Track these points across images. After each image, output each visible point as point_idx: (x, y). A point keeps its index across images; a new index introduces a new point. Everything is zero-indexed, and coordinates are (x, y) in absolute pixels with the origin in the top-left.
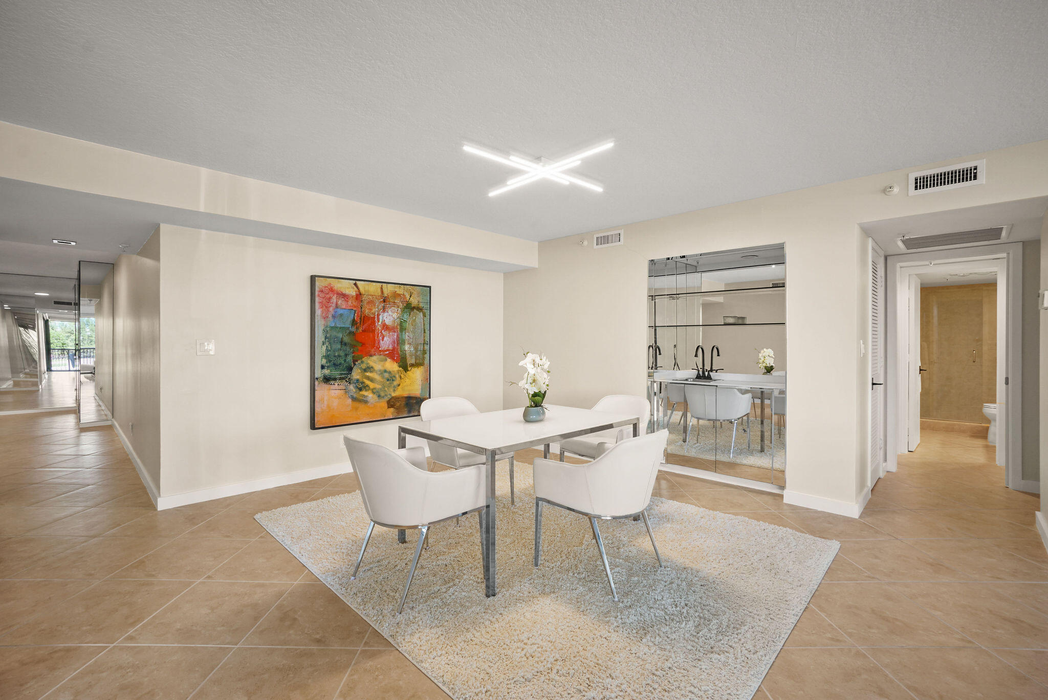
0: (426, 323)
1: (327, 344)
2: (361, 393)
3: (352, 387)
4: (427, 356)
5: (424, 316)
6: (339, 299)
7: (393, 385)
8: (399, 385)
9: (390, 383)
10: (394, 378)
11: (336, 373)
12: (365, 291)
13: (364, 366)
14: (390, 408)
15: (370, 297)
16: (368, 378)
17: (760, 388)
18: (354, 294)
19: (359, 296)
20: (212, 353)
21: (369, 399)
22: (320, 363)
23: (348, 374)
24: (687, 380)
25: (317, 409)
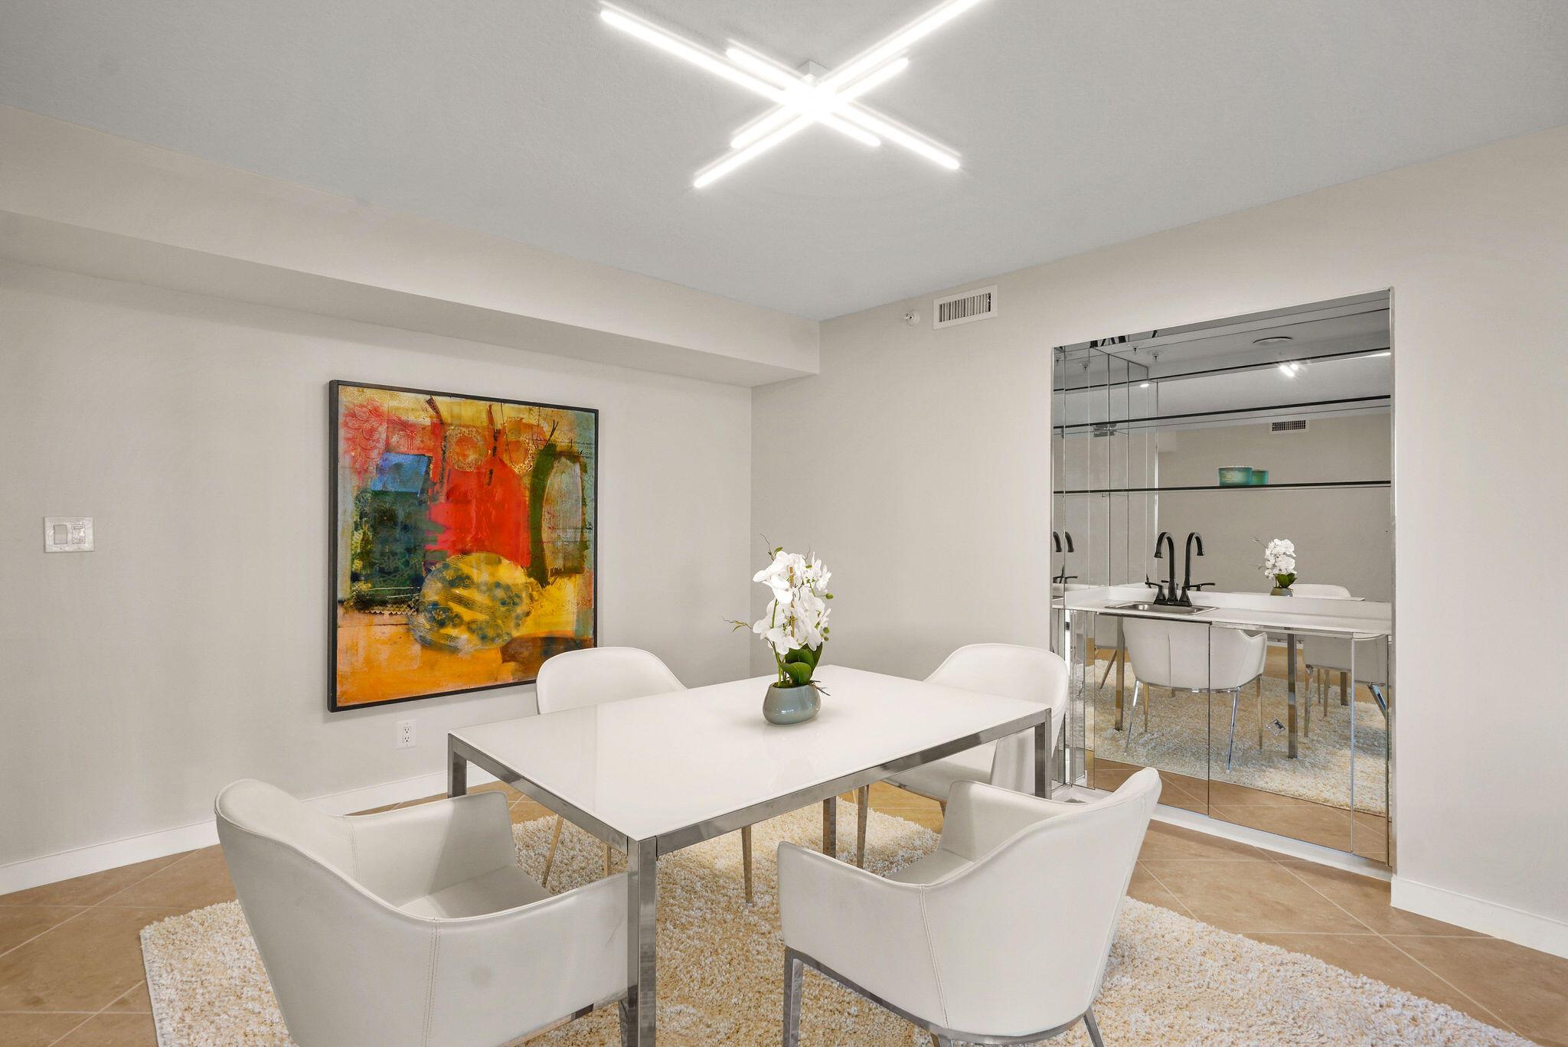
0: (587, 486)
1: (366, 527)
2: (443, 631)
3: (422, 619)
4: (590, 552)
5: (584, 469)
6: (393, 433)
7: (514, 615)
8: (528, 614)
9: (509, 610)
10: (517, 600)
11: (386, 590)
12: (452, 417)
13: (449, 575)
14: (508, 661)
15: (464, 429)
16: (460, 600)
17: (1286, 628)
18: (427, 422)
19: (439, 426)
20: (87, 546)
21: (460, 644)
22: (349, 567)
23: (412, 592)
24: (1135, 607)
25: (342, 667)
